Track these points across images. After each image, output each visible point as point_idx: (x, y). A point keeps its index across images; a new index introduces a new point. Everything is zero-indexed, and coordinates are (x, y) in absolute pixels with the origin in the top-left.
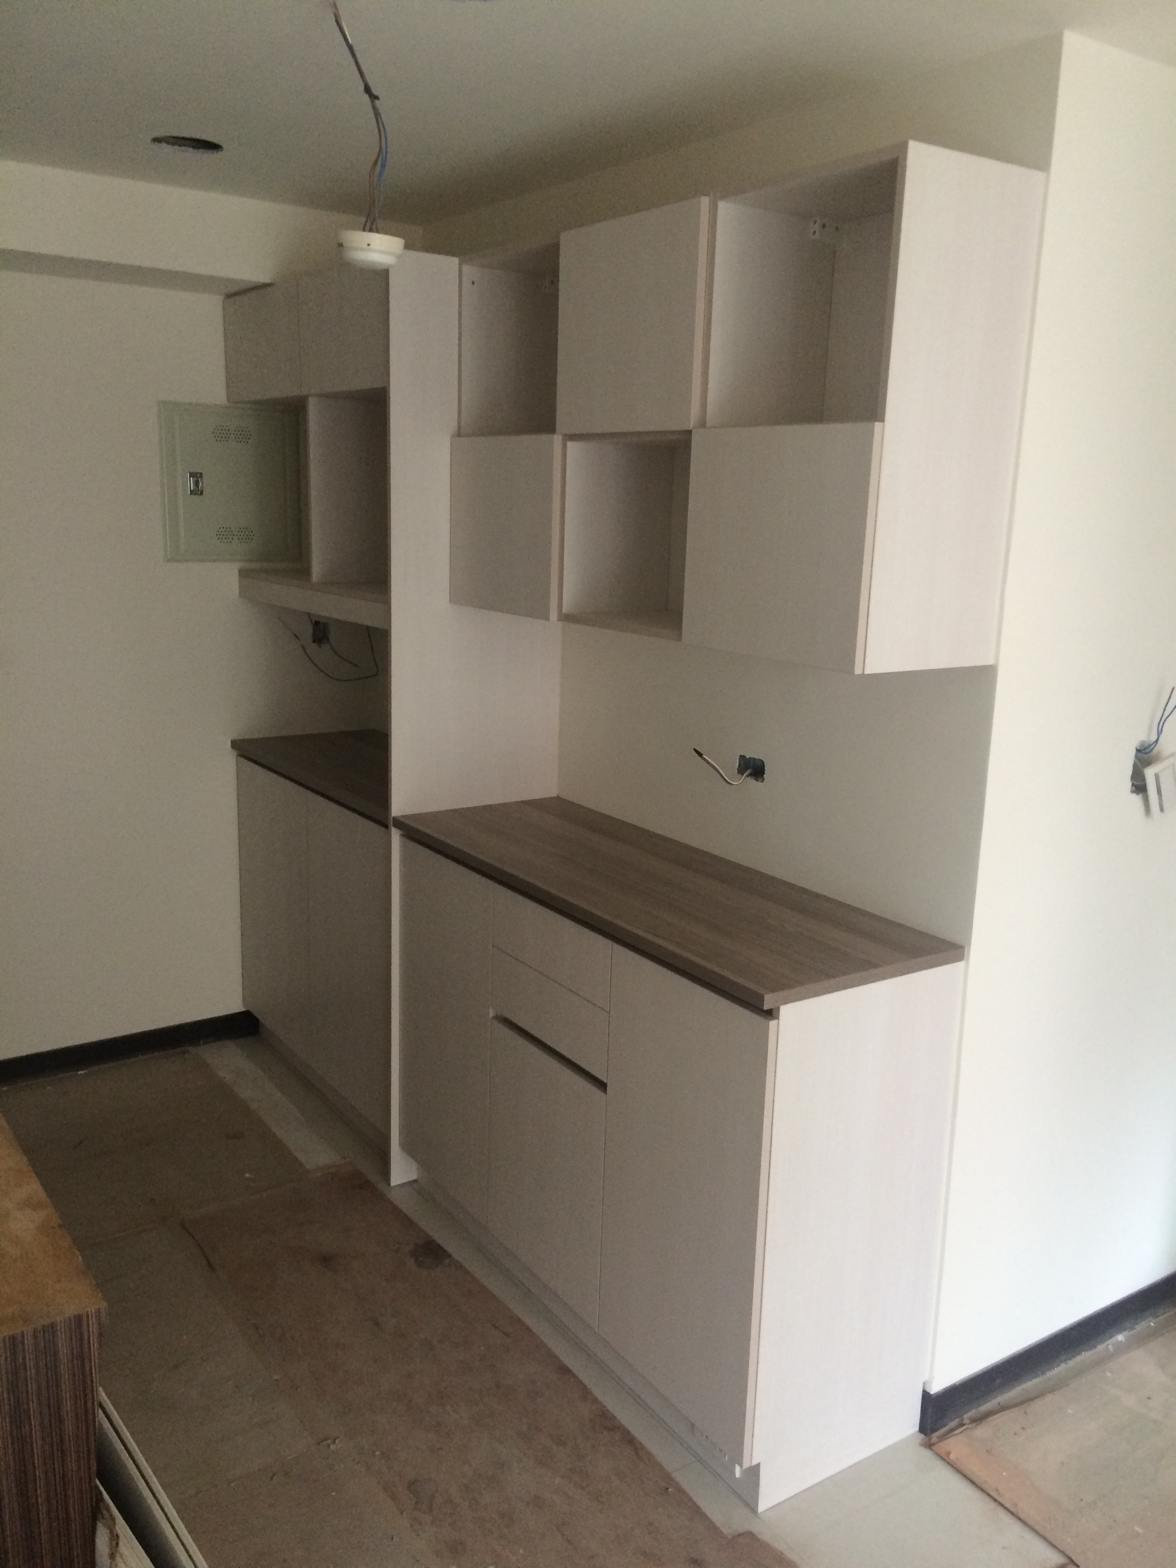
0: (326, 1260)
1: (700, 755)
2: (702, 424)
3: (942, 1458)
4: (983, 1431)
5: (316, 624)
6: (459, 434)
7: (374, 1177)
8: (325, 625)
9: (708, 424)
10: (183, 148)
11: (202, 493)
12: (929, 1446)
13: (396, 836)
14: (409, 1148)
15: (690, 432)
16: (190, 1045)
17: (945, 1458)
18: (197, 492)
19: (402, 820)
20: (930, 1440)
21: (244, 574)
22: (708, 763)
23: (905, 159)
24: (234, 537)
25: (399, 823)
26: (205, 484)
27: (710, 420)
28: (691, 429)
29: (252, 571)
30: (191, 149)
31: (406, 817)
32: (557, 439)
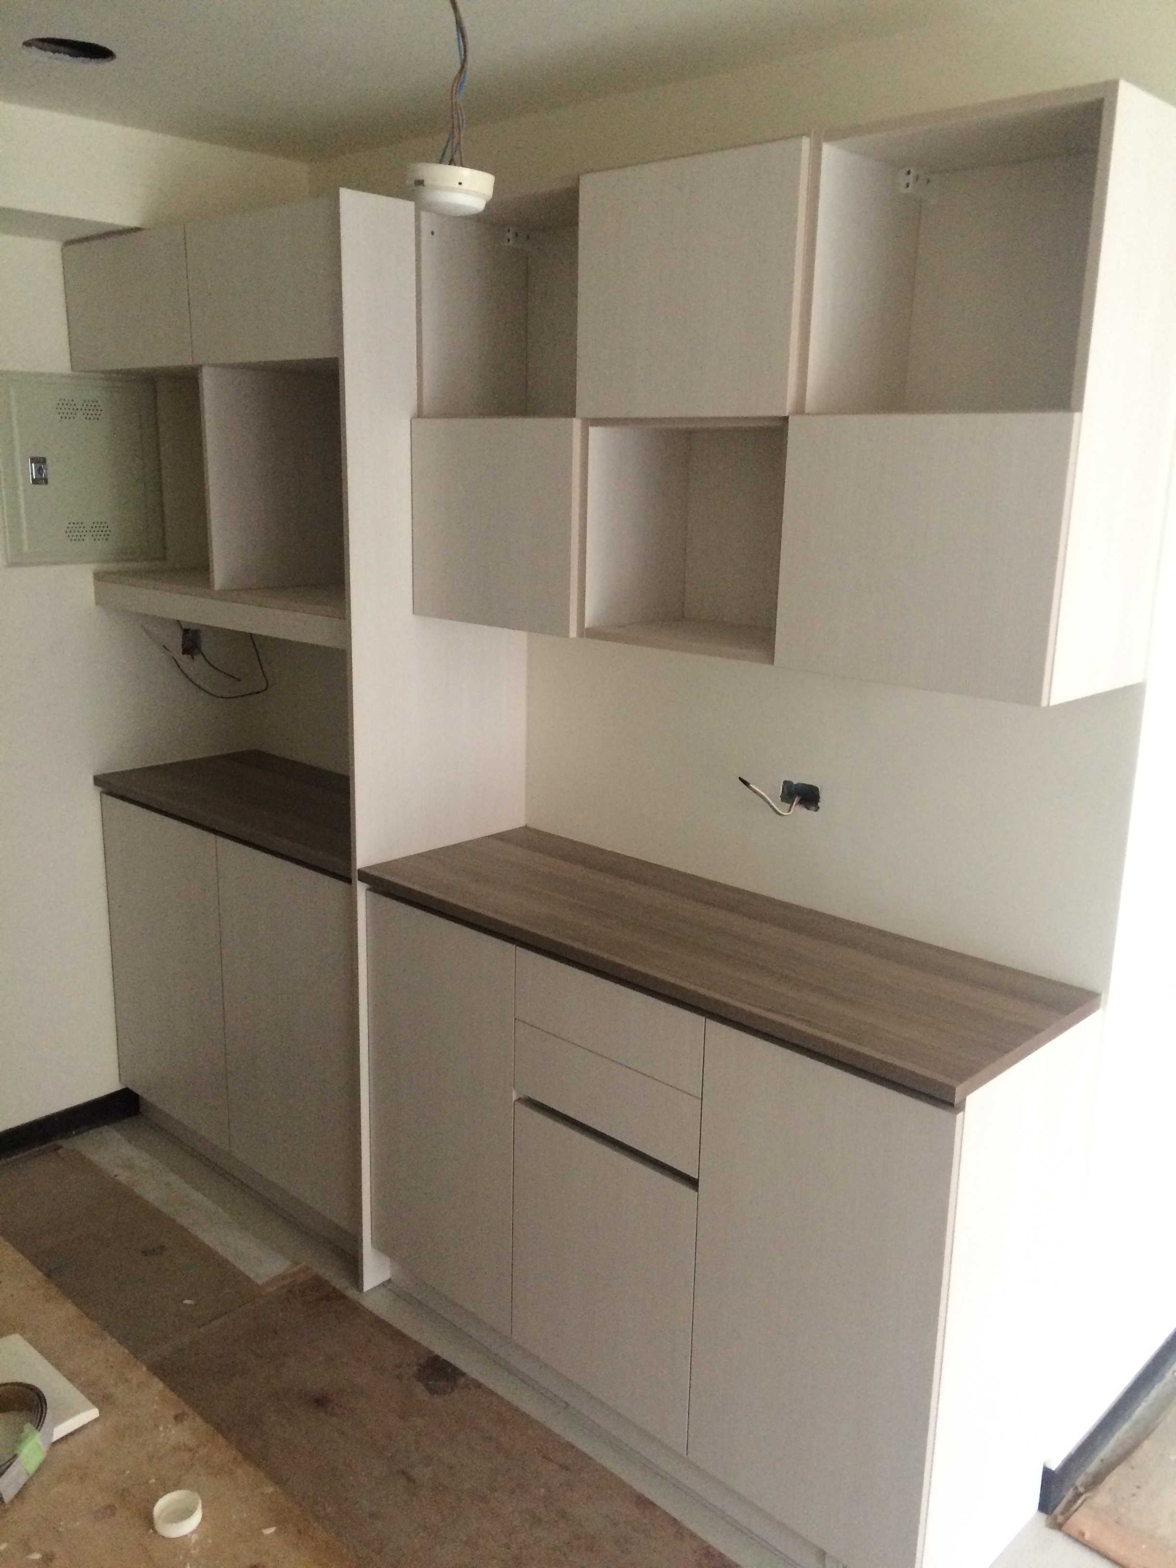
0: (320, 1402)
1: (746, 783)
2: (800, 409)
3: (1077, 1541)
4: (1102, 1498)
5: (186, 631)
6: (419, 414)
7: (341, 1283)
8: (196, 633)
9: (808, 409)
10: (57, 55)
11: (46, 482)
12: (1058, 1526)
13: (361, 889)
14: (385, 1247)
15: (786, 419)
16: (61, 1138)
17: (1079, 1539)
18: (40, 480)
19: (367, 871)
20: (1055, 1518)
21: (99, 577)
22: (755, 792)
23: (1113, 104)
24: (87, 534)
25: (364, 876)
26: (51, 470)
27: (810, 404)
28: (787, 415)
29: (107, 573)
30: (67, 57)
31: (370, 867)
32: (576, 424)
